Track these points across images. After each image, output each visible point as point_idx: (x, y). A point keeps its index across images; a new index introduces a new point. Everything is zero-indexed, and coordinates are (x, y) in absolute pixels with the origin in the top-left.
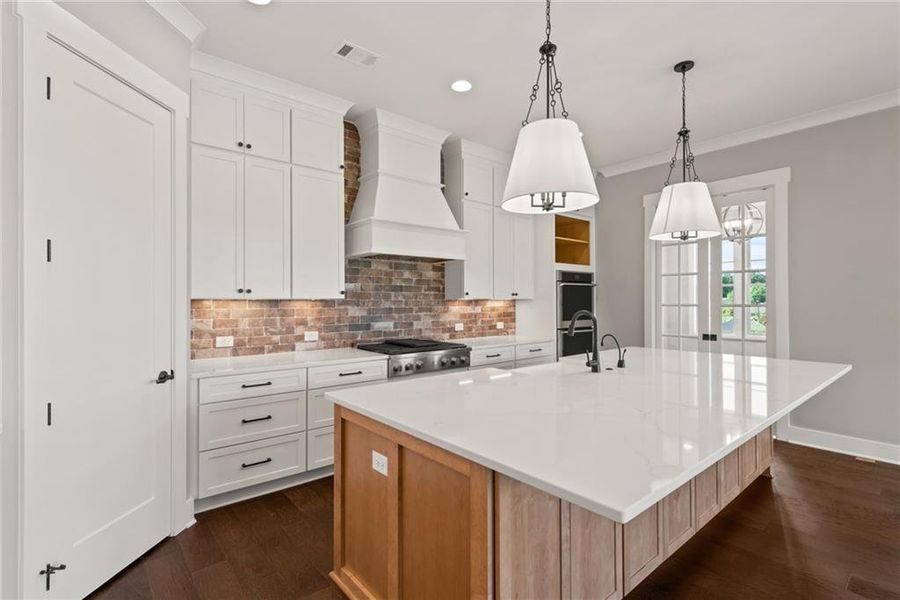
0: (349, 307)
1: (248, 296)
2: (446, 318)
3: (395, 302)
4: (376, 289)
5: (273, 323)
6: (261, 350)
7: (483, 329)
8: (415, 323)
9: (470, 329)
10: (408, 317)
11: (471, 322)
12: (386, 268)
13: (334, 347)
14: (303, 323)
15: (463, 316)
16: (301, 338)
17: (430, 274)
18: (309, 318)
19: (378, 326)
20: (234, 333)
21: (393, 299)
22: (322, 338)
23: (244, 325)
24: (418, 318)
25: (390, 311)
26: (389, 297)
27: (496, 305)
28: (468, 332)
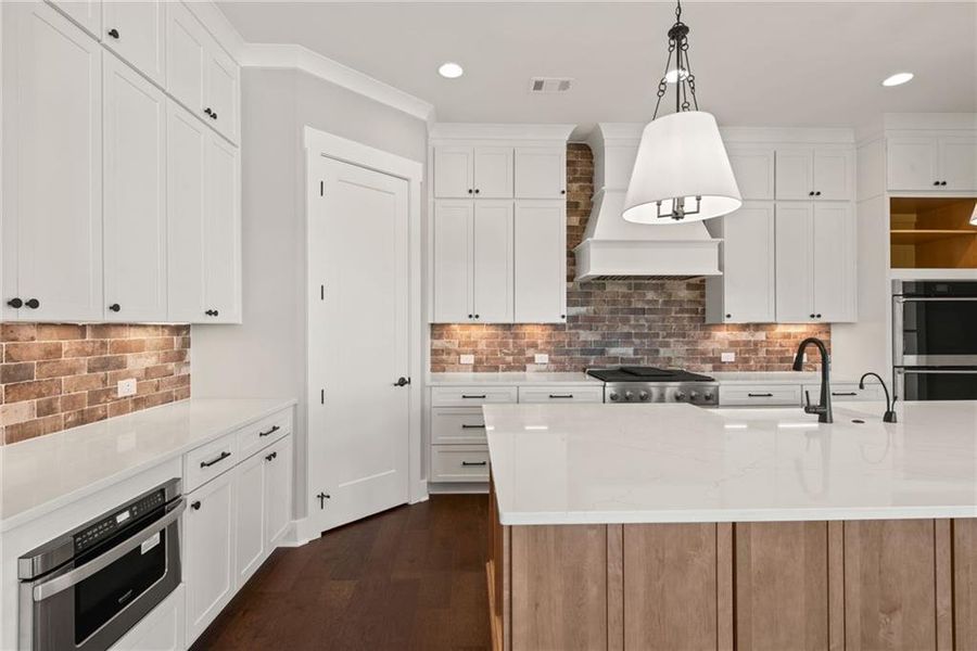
0: (581, 332)
1: (477, 321)
2: (707, 346)
3: (635, 327)
4: (612, 313)
5: (506, 345)
6: (496, 369)
7: (769, 361)
8: (662, 350)
9: (746, 361)
10: (652, 344)
11: (748, 351)
12: (624, 290)
13: (565, 371)
14: (534, 346)
15: (733, 344)
16: (532, 360)
17: (684, 294)
18: (539, 341)
19: (613, 351)
20: (475, 353)
21: (632, 322)
22: (550, 359)
23: (482, 346)
24: (667, 345)
25: (628, 336)
26: (628, 320)
27: (792, 330)
28: (743, 363)
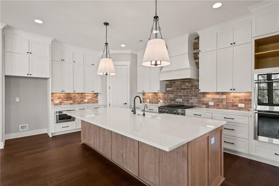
0: (170, 95)
2: (204, 99)
3: (183, 93)
4: (177, 89)
5: (155, 97)
6: (153, 103)
7: (227, 106)
8: (190, 100)
9: (218, 105)
10: (187, 98)
11: (218, 102)
12: (180, 83)
15: (213, 99)
16: (159, 101)
18: (161, 97)
19: (177, 100)
20: (149, 99)
22: (163, 102)
24: (192, 99)
25: (181, 96)
26: (181, 91)
27: (238, 95)
28: (217, 106)
